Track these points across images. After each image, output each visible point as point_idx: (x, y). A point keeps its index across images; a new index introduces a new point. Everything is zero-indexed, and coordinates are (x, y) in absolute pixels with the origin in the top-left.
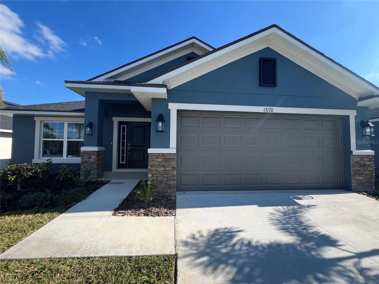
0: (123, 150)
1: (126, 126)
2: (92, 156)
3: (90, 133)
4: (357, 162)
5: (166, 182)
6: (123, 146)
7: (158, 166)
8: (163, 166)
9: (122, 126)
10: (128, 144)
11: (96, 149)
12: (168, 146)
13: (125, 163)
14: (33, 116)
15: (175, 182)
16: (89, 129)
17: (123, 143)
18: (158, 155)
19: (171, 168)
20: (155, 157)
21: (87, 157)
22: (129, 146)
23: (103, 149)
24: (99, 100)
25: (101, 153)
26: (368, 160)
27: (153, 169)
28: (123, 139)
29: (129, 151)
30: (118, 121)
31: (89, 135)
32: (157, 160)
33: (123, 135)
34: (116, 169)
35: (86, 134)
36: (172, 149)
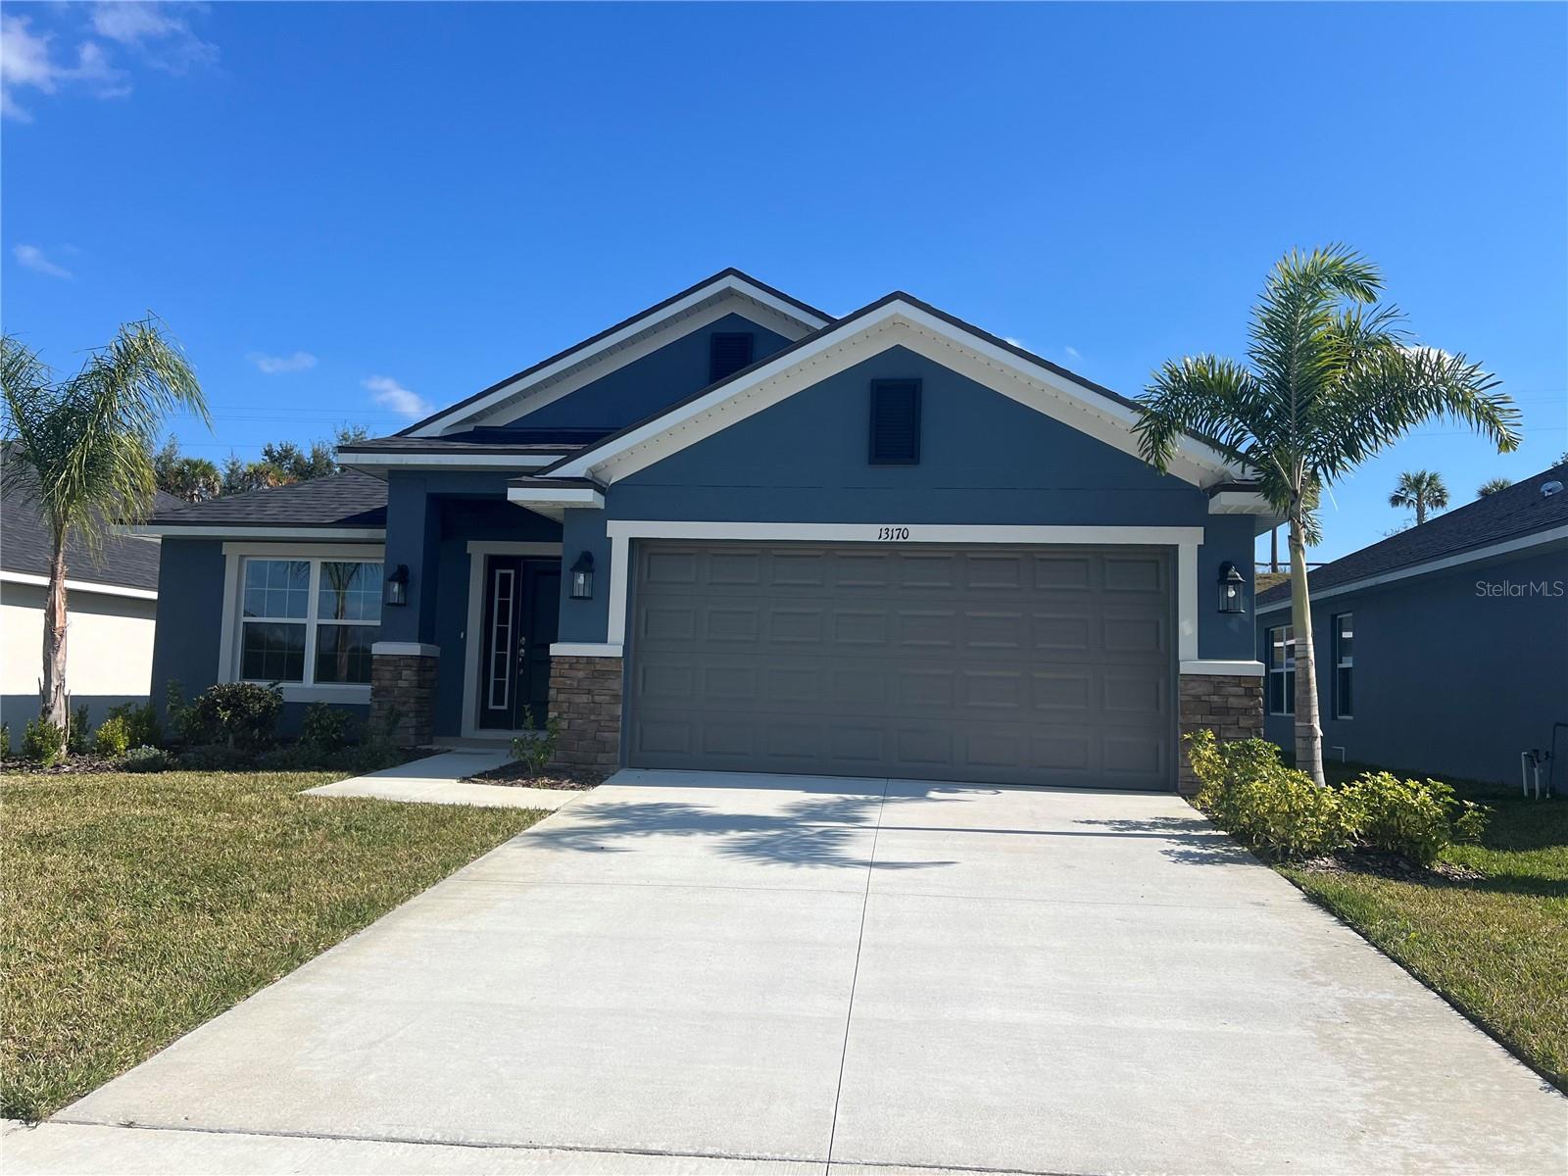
0: (501, 660)
1: (512, 572)
2: (404, 672)
3: (402, 601)
4: (1197, 698)
5: (593, 735)
6: (502, 645)
7: (575, 691)
8: (589, 692)
9: (498, 572)
10: (521, 638)
11: (414, 649)
12: (602, 639)
13: (505, 707)
14: (218, 542)
15: (619, 735)
16: (396, 587)
17: (502, 632)
18: (576, 661)
19: (607, 697)
20: (567, 666)
21: (388, 675)
22: (521, 647)
23: (434, 650)
24: (428, 494)
25: (430, 663)
26: (1240, 691)
27: (562, 697)
28: (503, 619)
29: (521, 665)
30: (485, 555)
31: (397, 605)
32: (573, 673)
33: (504, 606)
34: (476, 729)
35: (389, 604)
36: (613, 647)
